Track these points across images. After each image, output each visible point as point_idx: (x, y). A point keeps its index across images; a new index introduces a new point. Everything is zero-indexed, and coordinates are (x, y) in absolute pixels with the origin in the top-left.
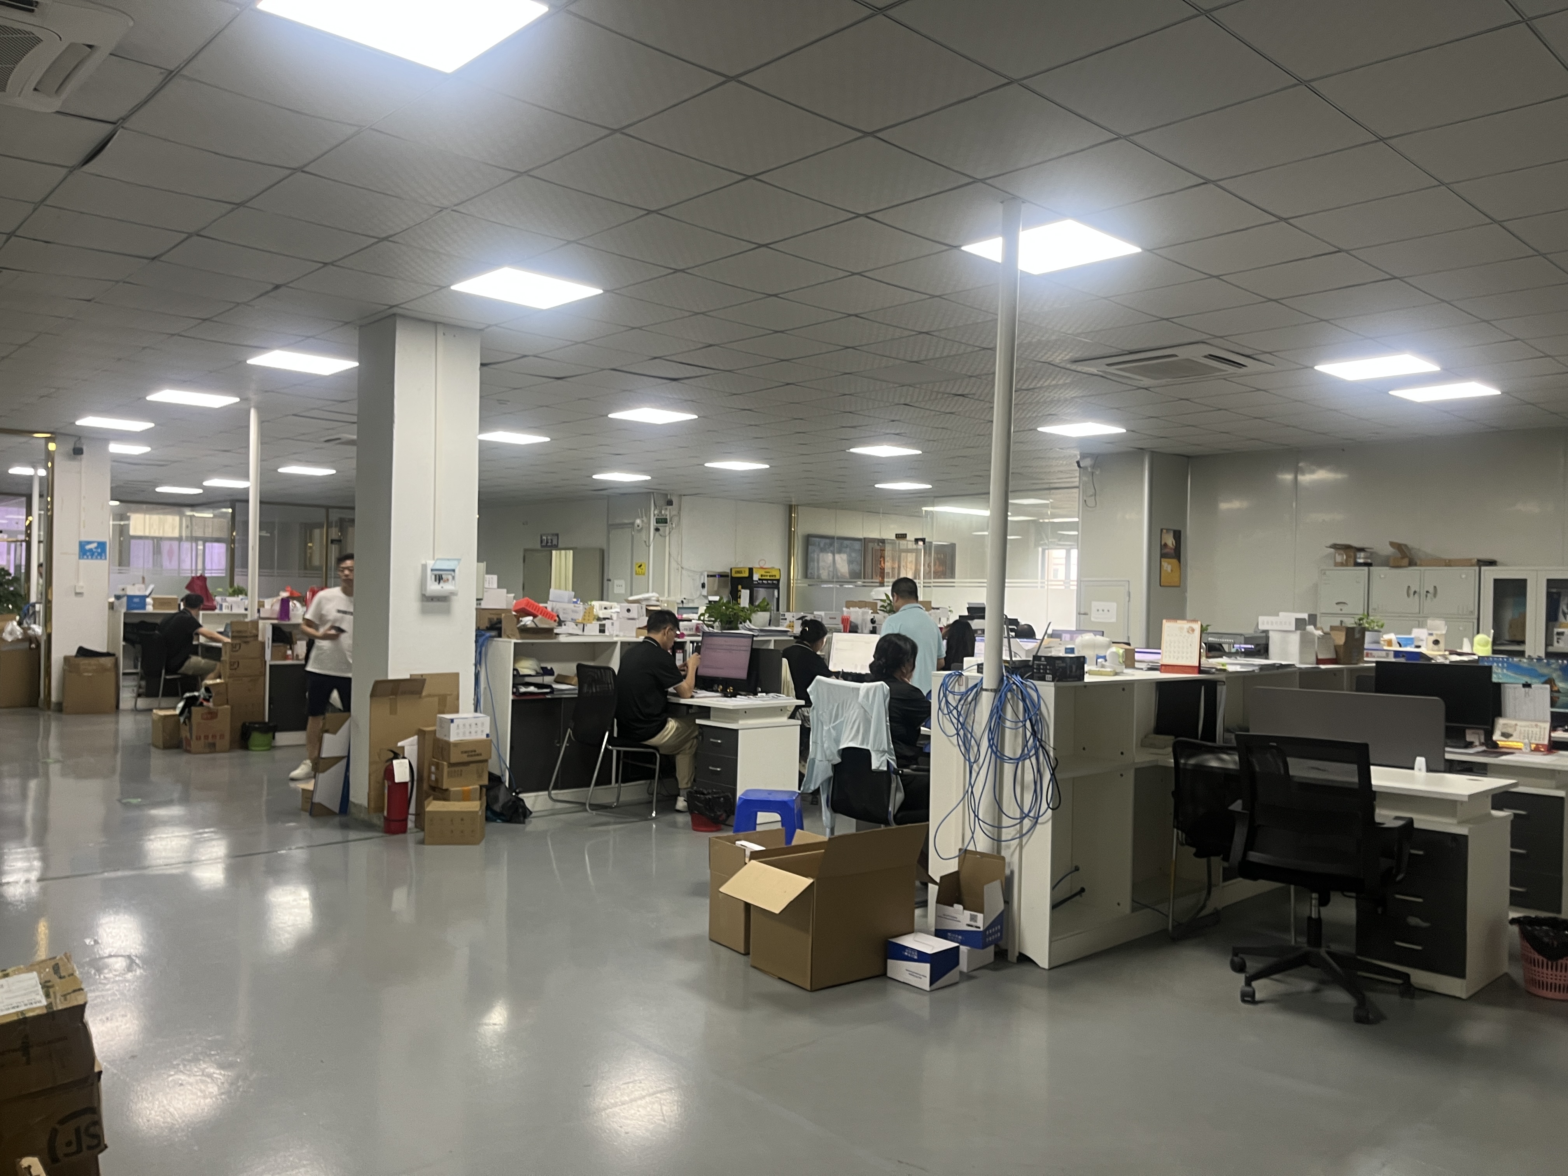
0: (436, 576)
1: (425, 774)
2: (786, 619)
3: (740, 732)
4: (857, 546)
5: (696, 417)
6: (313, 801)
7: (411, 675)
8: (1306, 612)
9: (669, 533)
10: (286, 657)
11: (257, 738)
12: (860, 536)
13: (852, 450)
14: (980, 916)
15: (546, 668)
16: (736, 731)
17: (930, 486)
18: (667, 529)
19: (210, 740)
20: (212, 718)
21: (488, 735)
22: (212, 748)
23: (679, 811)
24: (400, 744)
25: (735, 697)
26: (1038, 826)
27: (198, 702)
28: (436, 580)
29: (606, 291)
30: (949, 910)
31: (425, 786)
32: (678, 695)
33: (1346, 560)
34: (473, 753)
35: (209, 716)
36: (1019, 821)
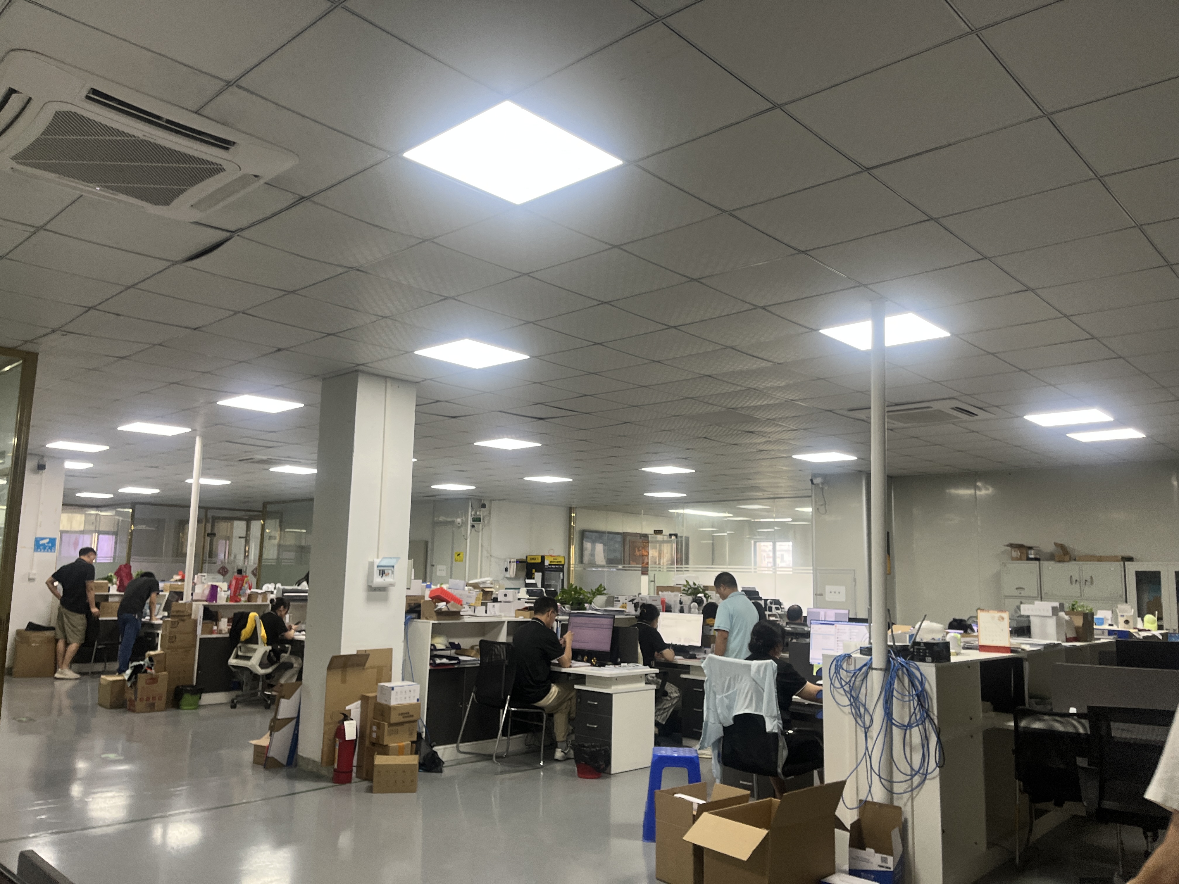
0: (380, 571)
1: (368, 731)
2: (619, 601)
3: (614, 695)
4: (619, 538)
5: (540, 445)
6: (268, 755)
7: (358, 651)
8: (1058, 601)
9: (482, 529)
10: (212, 632)
11: (187, 698)
12: (621, 531)
13: (644, 469)
14: (890, 859)
15: (454, 643)
16: (610, 696)
17: (685, 495)
18: (481, 525)
19: (151, 701)
20: (154, 683)
21: (418, 700)
22: (151, 707)
23: (557, 760)
24: (348, 708)
25: (604, 666)
26: (927, 782)
27: (143, 670)
28: (380, 575)
29: (531, 357)
30: (861, 853)
31: (367, 743)
32: (560, 665)
33: (1020, 556)
34: (407, 715)
35: (151, 681)
36: (909, 777)
